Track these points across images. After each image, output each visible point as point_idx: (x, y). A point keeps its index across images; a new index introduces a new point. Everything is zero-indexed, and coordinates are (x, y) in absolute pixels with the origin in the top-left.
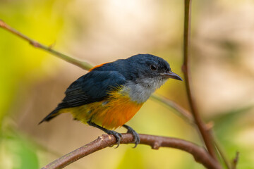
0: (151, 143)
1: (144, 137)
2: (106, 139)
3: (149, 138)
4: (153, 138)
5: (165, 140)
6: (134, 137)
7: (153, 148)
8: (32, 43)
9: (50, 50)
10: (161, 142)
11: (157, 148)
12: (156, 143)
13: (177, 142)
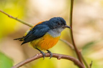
0: (57, 57)
1: (54, 55)
2: (39, 55)
3: (56, 55)
4: (58, 55)
5: (63, 56)
6: (50, 54)
7: (58, 59)
8: (9, 16)
9: (16, 19)
10: (61, 56)
11: (60, 59)
12: (59, 57)
13: (67, 57)
